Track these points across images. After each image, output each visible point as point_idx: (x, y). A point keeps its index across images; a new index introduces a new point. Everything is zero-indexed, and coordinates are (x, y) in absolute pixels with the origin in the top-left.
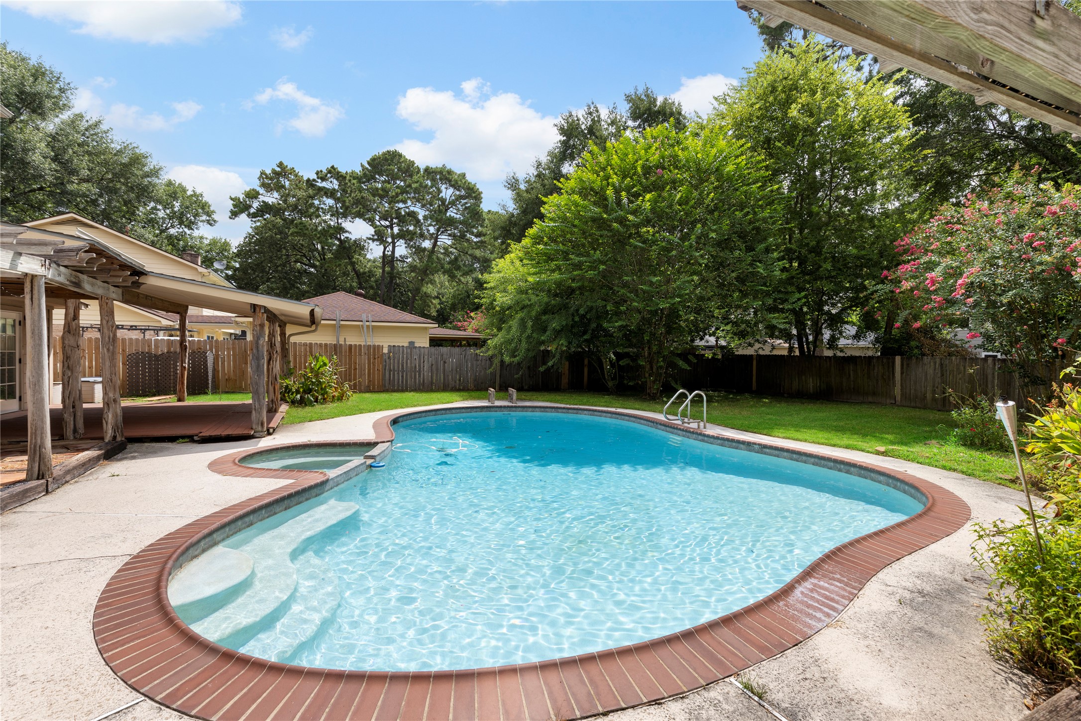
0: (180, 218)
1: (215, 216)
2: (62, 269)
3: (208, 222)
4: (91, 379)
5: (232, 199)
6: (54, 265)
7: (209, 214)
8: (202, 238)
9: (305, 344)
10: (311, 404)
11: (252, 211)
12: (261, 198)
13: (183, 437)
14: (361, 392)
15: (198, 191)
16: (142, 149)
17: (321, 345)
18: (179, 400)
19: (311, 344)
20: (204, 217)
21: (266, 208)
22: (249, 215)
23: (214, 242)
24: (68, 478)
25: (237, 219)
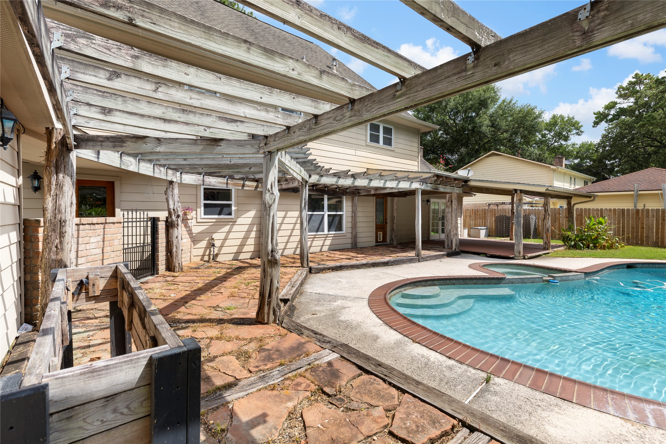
0: (559, 136)
1: (582, 129)
2: (429, 185)
3: (577, 134)
4: (479, 228)
5: (595, 114)
6: (424, 184)
7: (577, 129)
8: (574, 145)
9: (597, 210)
10: (580, 248)
11: (610, 117)
12: (618, 106)
13: (483, 254)
14: (632, 244)
15: (571, 116)
16: (533, 105)
17: (610, 210)
18: (511, 240)
19: (602, 210)
20: (574, 131)
21: (623, 111)
22: (606, 122)
23: (583, 145)
24: (428, 259)
25: (599, 126)
